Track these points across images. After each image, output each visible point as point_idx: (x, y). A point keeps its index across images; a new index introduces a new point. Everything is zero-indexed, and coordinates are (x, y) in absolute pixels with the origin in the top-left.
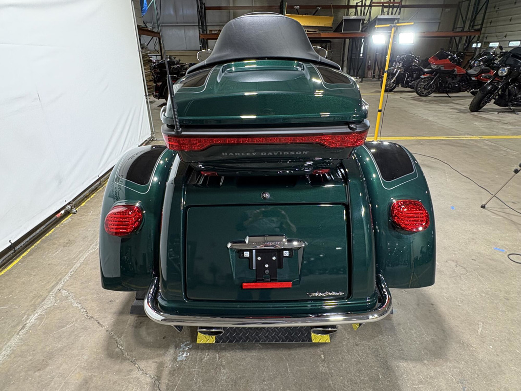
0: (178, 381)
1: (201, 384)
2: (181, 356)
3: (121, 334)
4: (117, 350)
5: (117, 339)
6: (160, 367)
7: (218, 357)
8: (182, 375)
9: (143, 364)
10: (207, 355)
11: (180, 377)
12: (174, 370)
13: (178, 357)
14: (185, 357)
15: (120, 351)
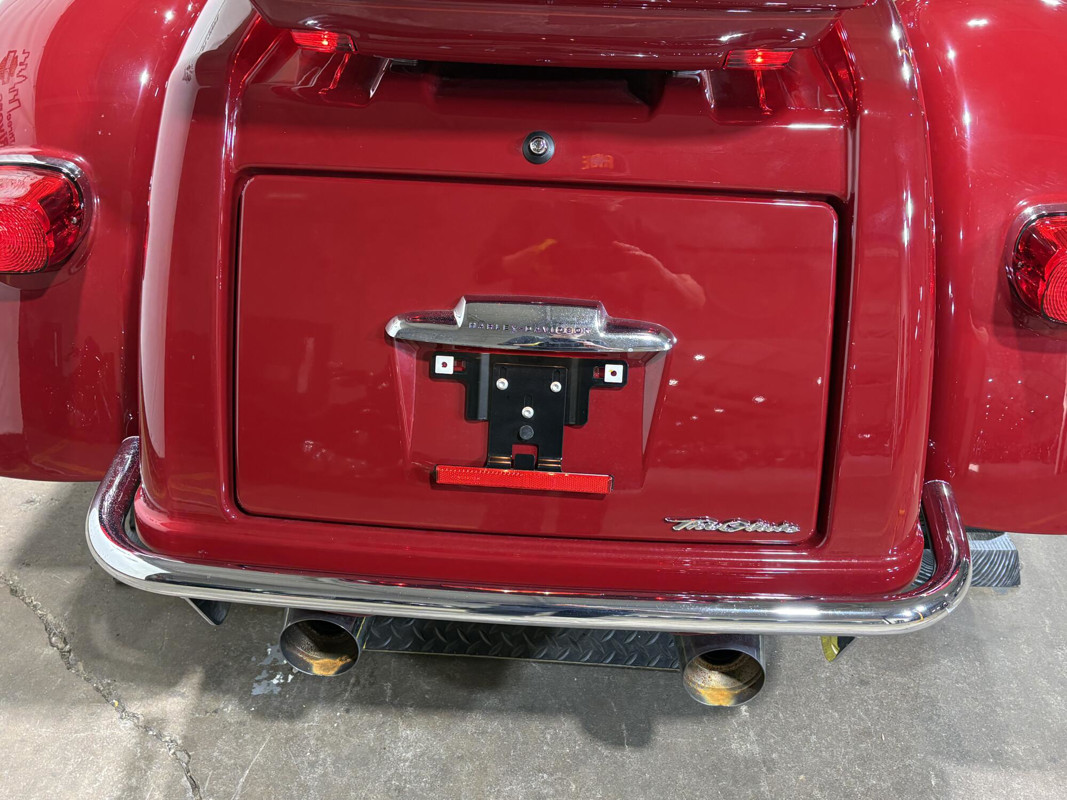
0: (254, 754)
1: (331, 769)
2: (265, 683)
3: (65, 604)
4: (50, 651)
6: (194, 709)
8: (268, 738)
9: (135, 699)
12: (242, 723)
13: (255, 685)
14: (278, 685)
15: (58, 656)
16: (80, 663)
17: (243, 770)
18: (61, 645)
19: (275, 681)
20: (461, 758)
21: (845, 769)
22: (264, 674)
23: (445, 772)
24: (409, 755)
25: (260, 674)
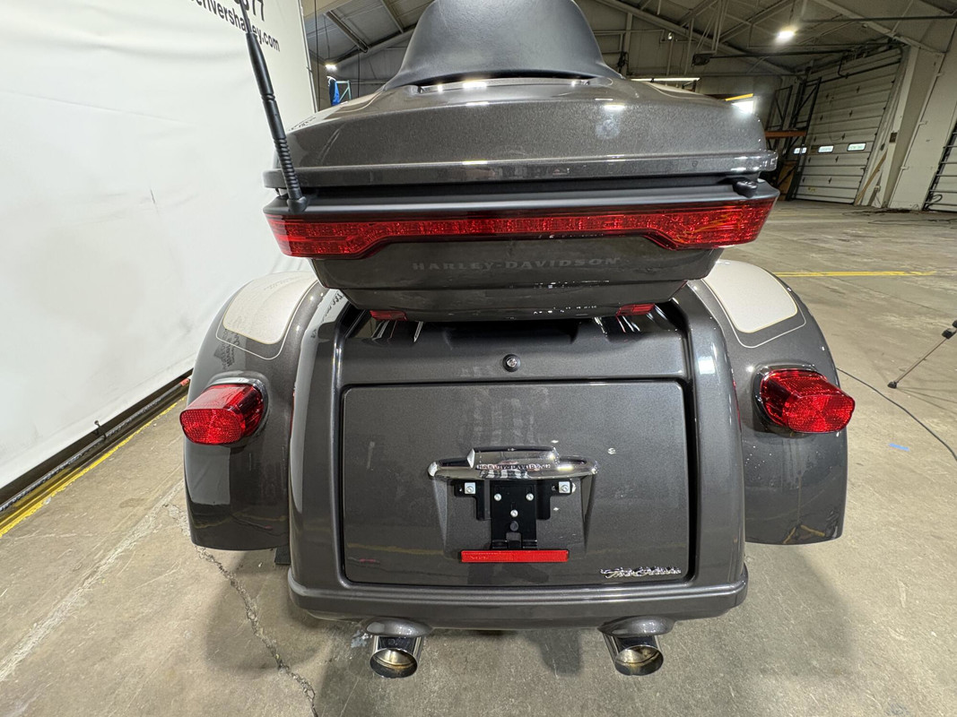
0: (350, 691)
2: (358, 639)
5: (249, 599)
8: (358, 680)
9: (288, 653)
11: (353, 683)
12: (344, 669)
13: (353, 641)
14: (365, 640)
15: (250, 625)
16: (262, 630)
17: (344, 704)
18: (253, 617)
19: (364, 638)
20: (465, 689)
21: (681, 687)
22: (358, 633)
23: (457, 701)
24: (436, 688)
25: (356, 632)
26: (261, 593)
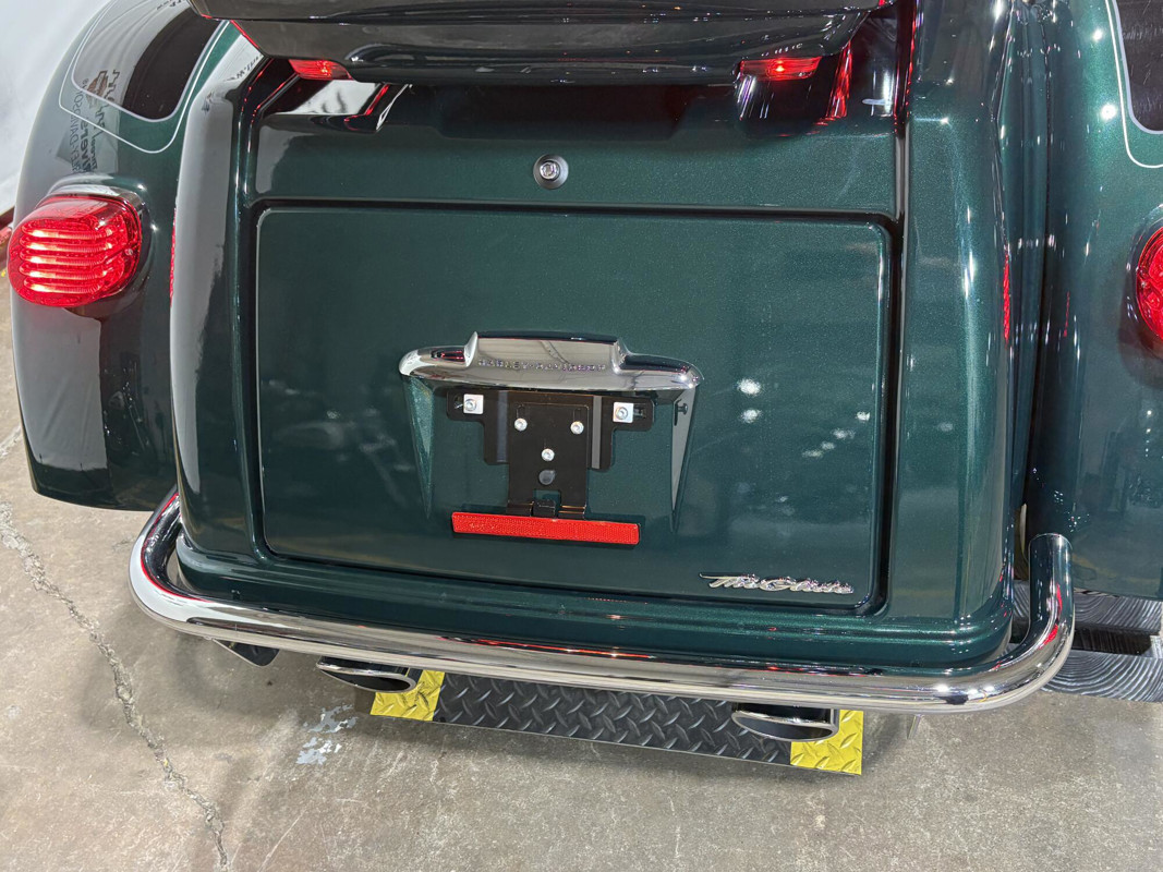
0: (286, 828)
1: (359, 851)
2: (311, 751)
3: (137, 653)
4: (114, 702)
5: (121, 667)
6: (239, 773)
7: (435, 771)
8: (302, 812)
9: (184, 759)
10: (401, 760)
11: (293, 817)
12: (281, 794)
13: (302, 753)
14: (325, 754)
15: (120, 709)
16: (140, 718)
18: (126, 696)
19: (322, 750)
25: (309, 741)
26: (143, 658)
